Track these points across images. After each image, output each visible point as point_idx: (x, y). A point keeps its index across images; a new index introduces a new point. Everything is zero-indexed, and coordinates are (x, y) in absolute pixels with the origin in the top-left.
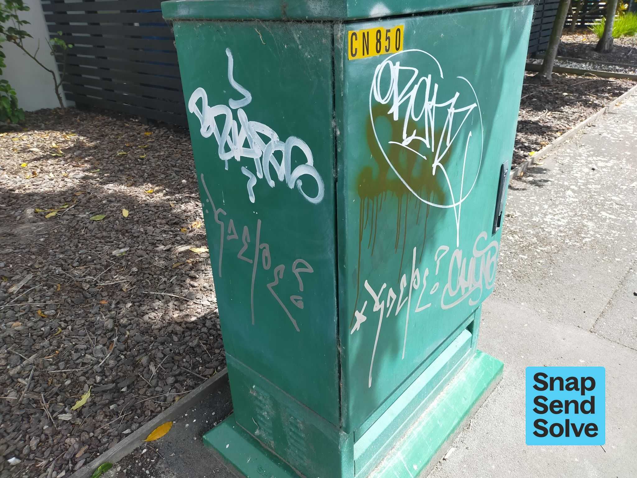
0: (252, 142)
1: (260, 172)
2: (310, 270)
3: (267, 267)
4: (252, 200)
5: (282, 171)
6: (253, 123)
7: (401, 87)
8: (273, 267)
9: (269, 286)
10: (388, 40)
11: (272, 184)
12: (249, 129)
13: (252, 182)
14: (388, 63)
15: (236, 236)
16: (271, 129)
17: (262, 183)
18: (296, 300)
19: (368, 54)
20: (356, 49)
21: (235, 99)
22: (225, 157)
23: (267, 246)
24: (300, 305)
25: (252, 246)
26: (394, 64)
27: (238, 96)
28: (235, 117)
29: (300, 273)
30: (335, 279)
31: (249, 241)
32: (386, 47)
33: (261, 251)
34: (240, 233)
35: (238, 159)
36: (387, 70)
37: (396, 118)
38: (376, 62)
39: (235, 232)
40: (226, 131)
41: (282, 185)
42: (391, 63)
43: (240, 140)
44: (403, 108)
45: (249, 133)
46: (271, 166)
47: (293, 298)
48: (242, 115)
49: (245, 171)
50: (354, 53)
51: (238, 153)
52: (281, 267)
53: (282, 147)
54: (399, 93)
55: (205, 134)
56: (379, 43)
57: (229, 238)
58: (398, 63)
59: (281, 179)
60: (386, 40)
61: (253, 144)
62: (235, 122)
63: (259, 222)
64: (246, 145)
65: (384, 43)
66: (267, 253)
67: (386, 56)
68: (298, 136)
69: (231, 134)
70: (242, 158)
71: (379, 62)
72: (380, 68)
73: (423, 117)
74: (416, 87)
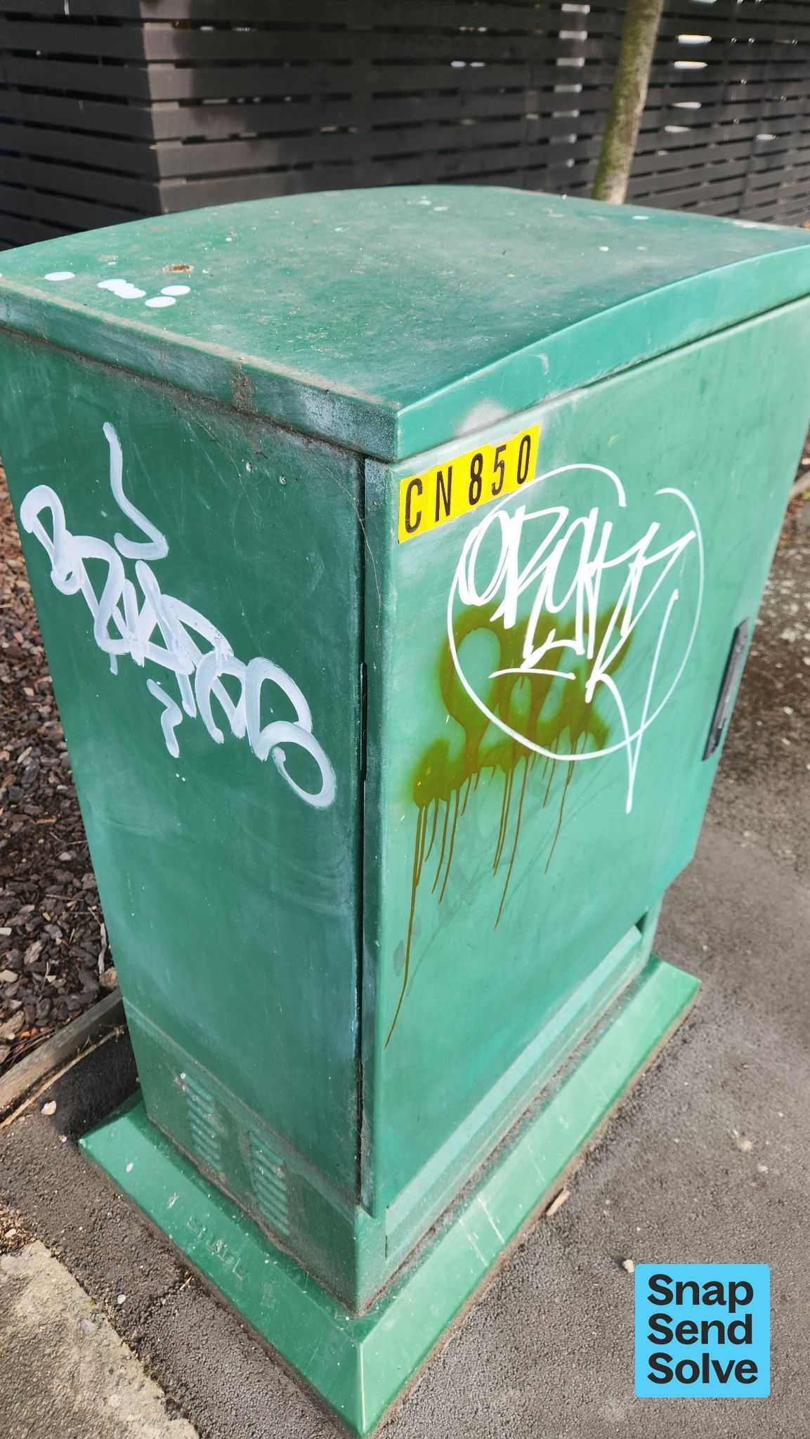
0: (170, 638)
1: (188, 702)
4: (174, 751)
5: (240, 716)
6: (171, 601)
7: (524, 556)
10: (499, 468)
11: (218, 736)
12: (163, 608)
13: (173, 718)
14: (497, 521)
16: (215, 629)
17: (195, 726)
19: (448, 512)
20: (419, 515)
21: (130, 538)
22: (109, 646)
26: (511, 515)
27: (137, 535)
28: (131, 576)
30: (354, 955)
32: (494, 484)
35: (140, 661)
36: (495, 533)
37: (509, 623)
38: (468, 524)
40: (111, 595)
41: (239, 748)
42: (503, 515)
43: (144, 625)
44: (526, 599)
45: (164, 619)
46: (214, 701)
48: (146, 575)
49: (154, 688)
50: (413, 523)
51: (139, 649)
53: (238, 670)
54: (521, 569)
55: (60, 584)
56: (476, 484)
58: (521, 511)
59: (238, 732)
60: (495, 470)
61: (173, 643)
62: (132, 584)
64: (157, 638)
65: (489, 476)
67: (491, 505)
68: (279, 662)
69: (120, 605)
70: (147, 660)
71: (477, 520)
72: (477, 534)
73: (574, 597)
74: (561, 545)
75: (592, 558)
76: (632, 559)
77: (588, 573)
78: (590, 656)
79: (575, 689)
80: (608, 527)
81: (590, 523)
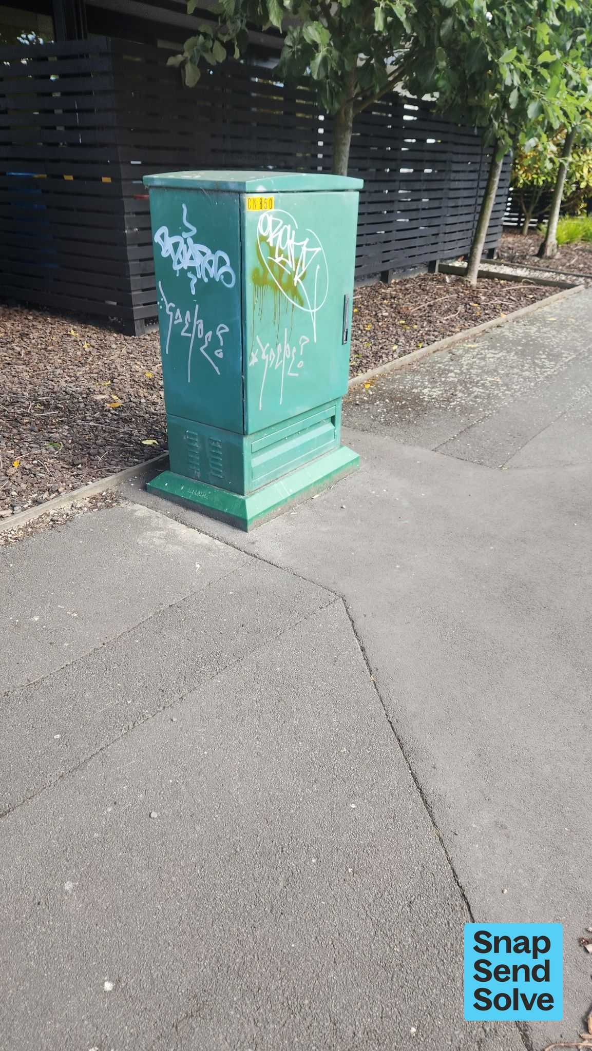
0: (195, 256)
1: (199, 274)
2: (227, 330)
3: (200, 336)
4: (193, 292)
5: (212, 272)
6: (196, 245)
7: (274, 227)
8: (204, 335)
9: (202, 349)
11: (206, 280)
12: (193, 248)
13: (194, 281)
14: (266, 216)
15: (180, 320)
16: (207, 248)
17: (200, 281)
18: (218, 353)
19: (256, 209)
21: (186, 232)
22: (176, 267)
23: (201, 321)
24: (221, 356)
25: (191, 324)
26: (269, 215)
27: (188, 230)
28: (186, 243)
29: (221, 334)
31: (189, 321)
33: (197, 326)
34: (183, 316)
35: (186, 268)
36: (265, 219)
37: (271, 245)
39: (180, 317)
40: (179, 251)
41: (212, 280)
43: (188, 256)
44: (275, 240)
45: (193, 252)
46: (206, 270)
47: (216, 352)
48: (190, 241)
49: (190, 275)
50: (249, 207)
51: (186, 264)
52: (210, 333)
53: (212, 257)
54: (273, 230)
55: (164, 254)
56: (261, 205)
57: (176, 322)
58: (271, 216)
59: (212, 276)
61: (196, 258)
62: (185, 246)
63: (197, 306)
64: (192, 258)
65: (264, 205)
66: (201, 326)
67: (265, 211)
69: (182, 253)
70: (188, 267)
71: (262, 213)
72: (262, 217)
73: (287, 248)
74: (282, 230)
75: (290, 239)
76: (302, 245)
77: (290, 243)
78: (294, 269)
79: (291, 278)
80: (294, 232)
81: (289, 227)
